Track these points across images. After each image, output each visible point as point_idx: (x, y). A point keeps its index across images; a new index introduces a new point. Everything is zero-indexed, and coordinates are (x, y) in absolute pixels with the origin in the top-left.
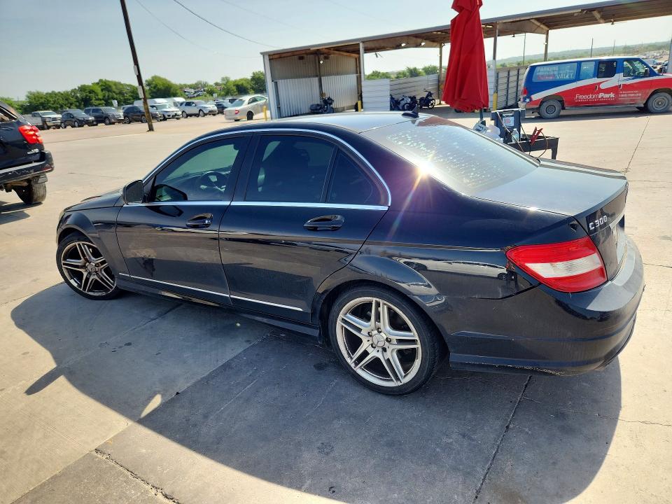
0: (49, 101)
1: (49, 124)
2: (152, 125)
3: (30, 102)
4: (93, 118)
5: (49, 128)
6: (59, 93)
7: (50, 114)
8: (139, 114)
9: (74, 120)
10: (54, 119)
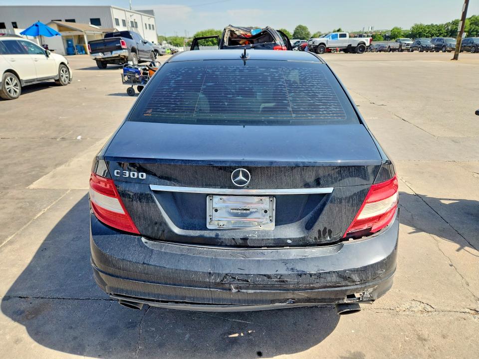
0: (425, 31)
1: (403, 48)
2: (458, 55)
3: (413, 31)
4: (434, 46)
5: (402, 51)
6: (436, 25)
7: (408, 40)
8: (471, 45)
9: (419, 46)
10: (408, 45)
